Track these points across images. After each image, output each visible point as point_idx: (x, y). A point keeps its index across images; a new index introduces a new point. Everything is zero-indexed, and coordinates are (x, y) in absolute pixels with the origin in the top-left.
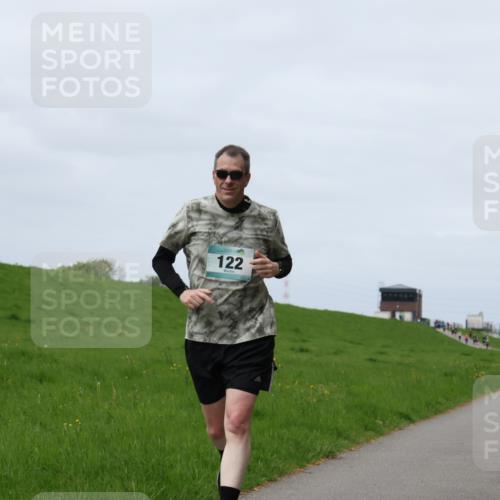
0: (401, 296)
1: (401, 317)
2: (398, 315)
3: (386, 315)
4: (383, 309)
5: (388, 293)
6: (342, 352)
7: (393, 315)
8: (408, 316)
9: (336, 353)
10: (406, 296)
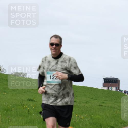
0: (111, 81)
1: (111, 89)
2: (110, 88)
3: (106, 88)
4: (104, 86)
5: (106, 80)
6: (88, 102)
7: (108, 88)
8: (114, 89)
9: (86, 103)
10: (113, 81)
